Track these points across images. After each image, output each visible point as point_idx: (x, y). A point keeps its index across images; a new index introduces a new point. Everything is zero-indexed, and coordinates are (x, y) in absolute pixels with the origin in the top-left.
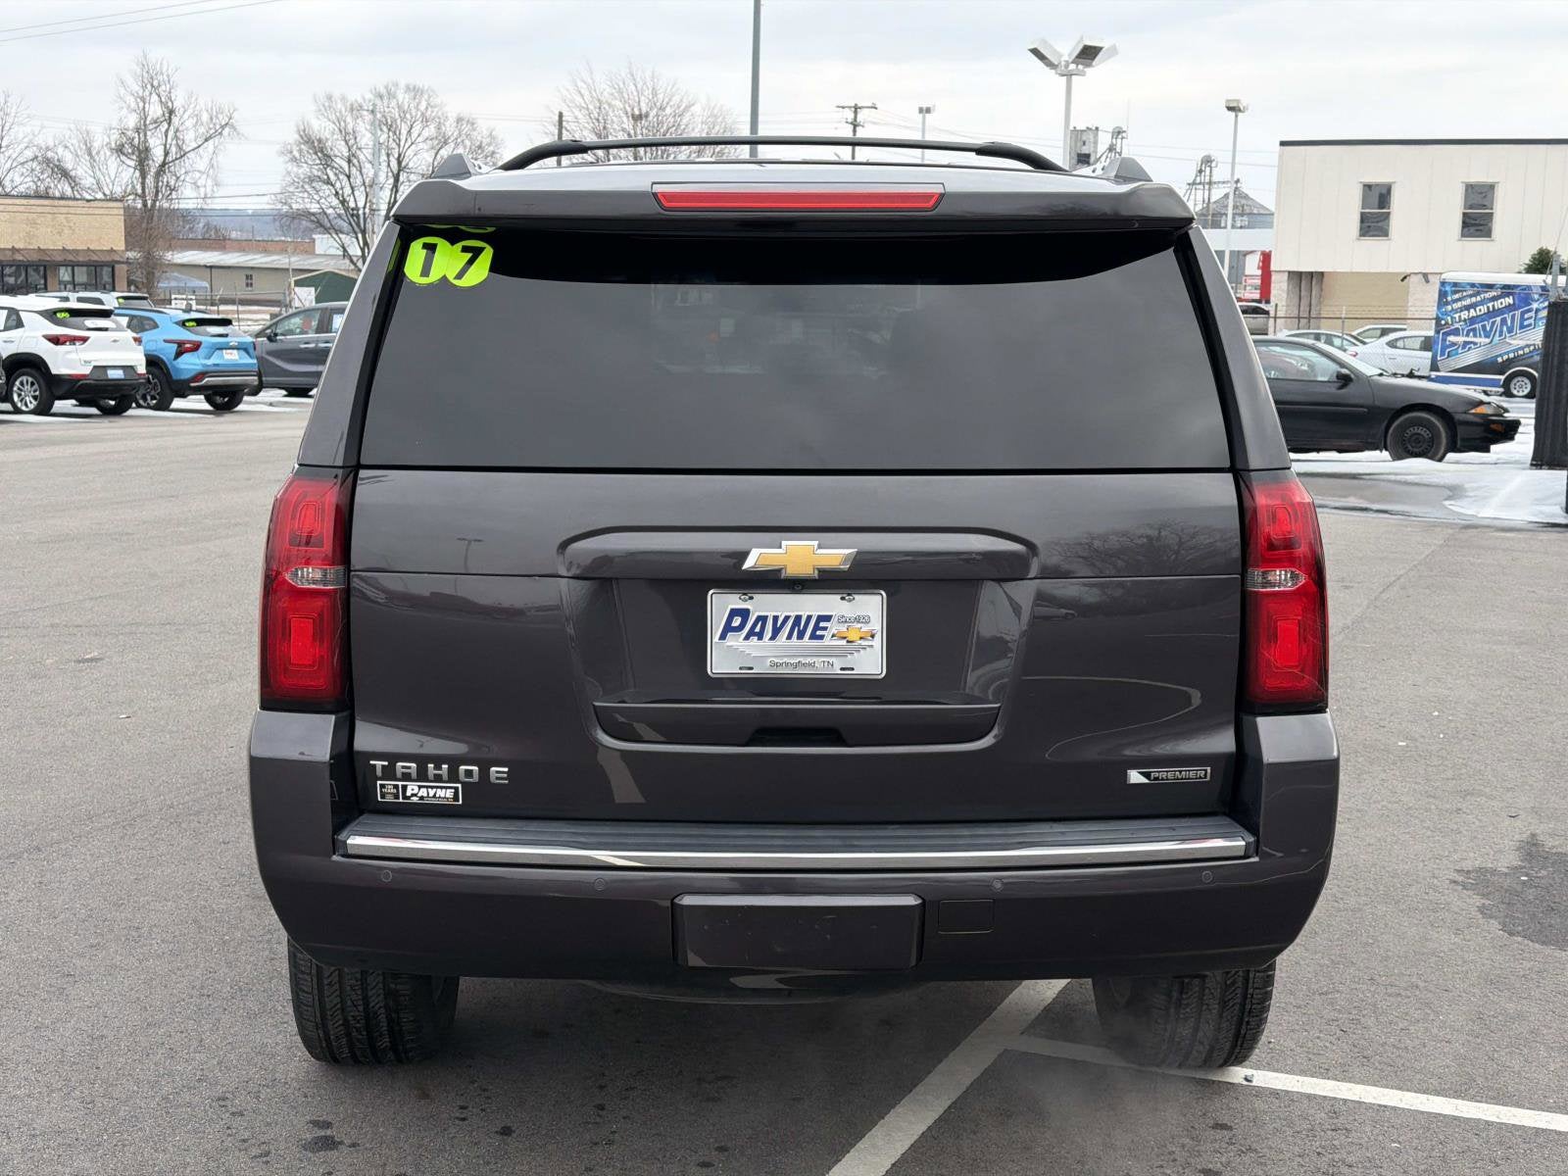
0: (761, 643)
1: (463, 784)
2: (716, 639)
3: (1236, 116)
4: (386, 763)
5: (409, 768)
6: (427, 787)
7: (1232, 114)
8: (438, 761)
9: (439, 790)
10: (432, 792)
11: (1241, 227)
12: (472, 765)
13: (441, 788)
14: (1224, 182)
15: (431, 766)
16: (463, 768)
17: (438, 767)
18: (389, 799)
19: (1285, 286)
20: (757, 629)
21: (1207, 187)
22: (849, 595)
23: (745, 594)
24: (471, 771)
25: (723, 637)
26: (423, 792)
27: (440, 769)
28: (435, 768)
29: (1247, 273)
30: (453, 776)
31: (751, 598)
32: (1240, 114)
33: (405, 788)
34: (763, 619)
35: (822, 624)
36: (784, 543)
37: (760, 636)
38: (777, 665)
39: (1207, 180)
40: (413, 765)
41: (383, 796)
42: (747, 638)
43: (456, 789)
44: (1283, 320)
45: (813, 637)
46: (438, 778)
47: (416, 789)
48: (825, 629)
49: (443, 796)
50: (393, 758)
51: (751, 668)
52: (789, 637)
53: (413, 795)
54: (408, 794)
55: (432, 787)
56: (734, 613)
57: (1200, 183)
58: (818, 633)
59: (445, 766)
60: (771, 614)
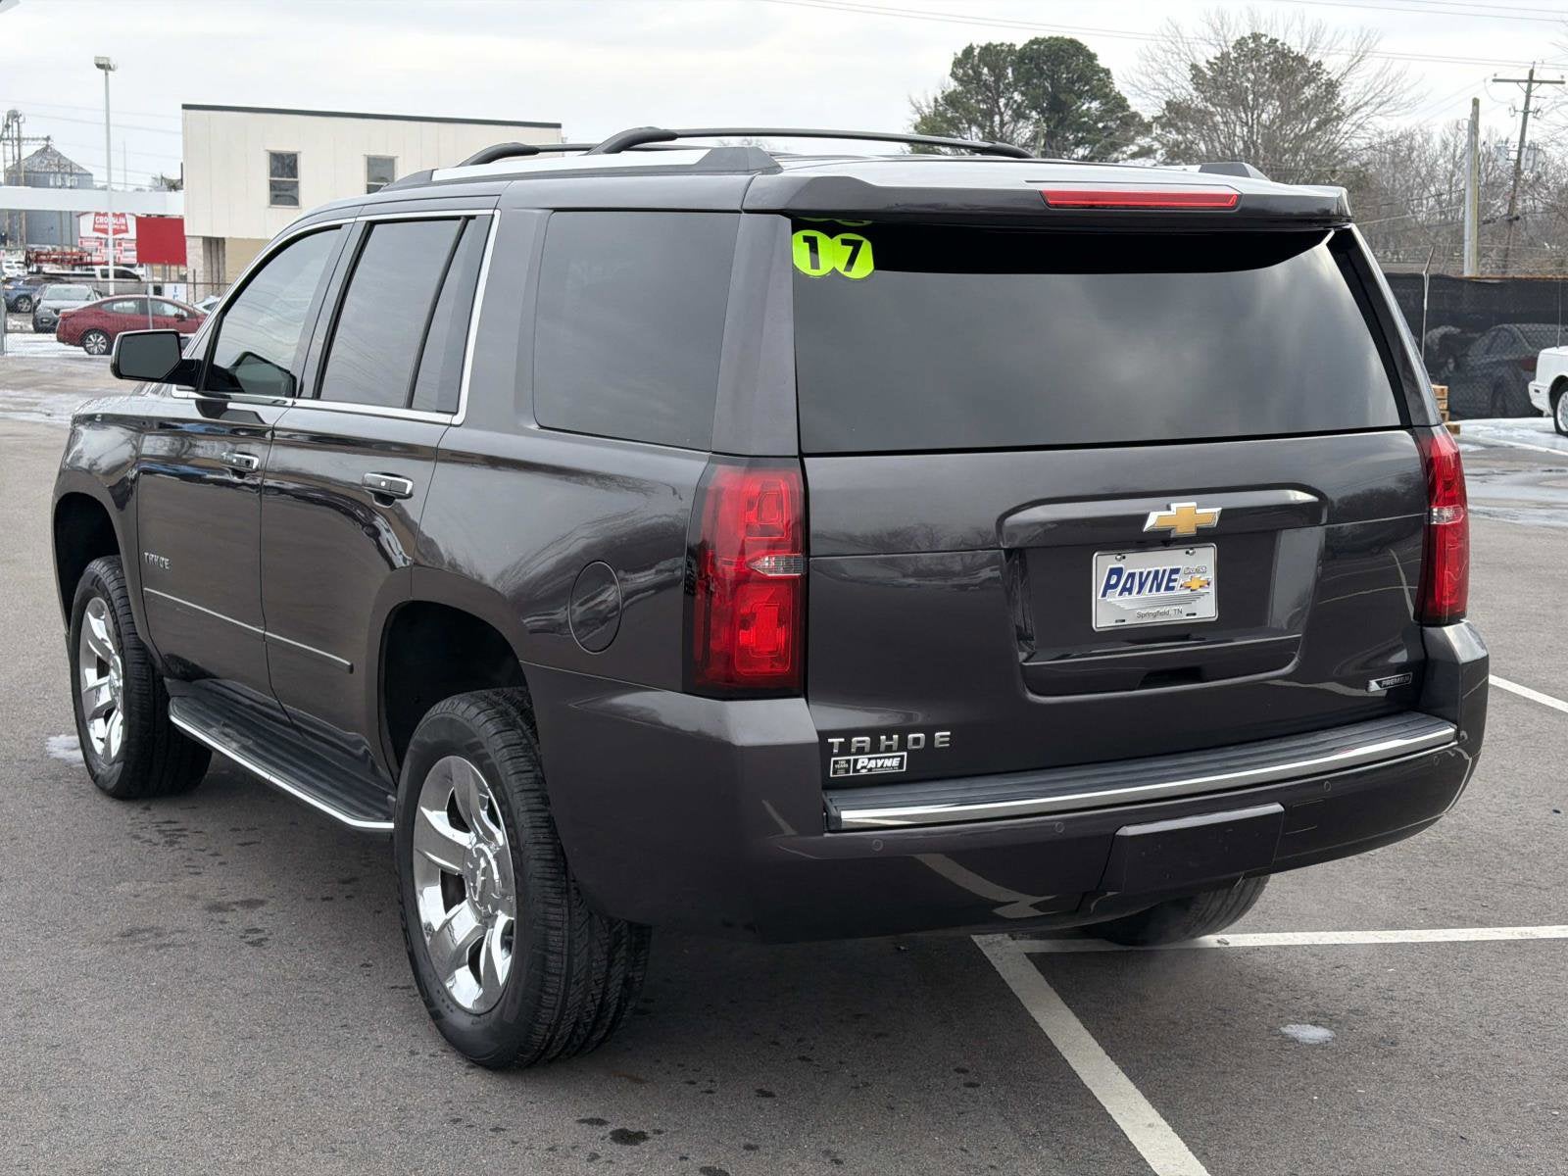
0: (1131, 597)
1: (909, 752)
2: (1099, 597)
3: (106, 74)
4: (842, 740)
5: (864, 742)
6: (876, 758)
7: (103, 72)
8: (889, 732)
9: (887, 760)
10: (880, 762)
11: (71, 187)
12: (919, 732)
13: (889, 757)
14: (33, 139)
15: (883, 738)
16: (911, 736)
17: (890, 738)
18: (841, 774)
19: (201, 252)
20: (1128, 586)
21: (16, 143)
22: (1192, 549)
23: (1119, 554)
24: (919, 739)
25: (1104, 595)
26: (872, 764)
27: (892, 739)
28: (887, 739)
29: (82, 235)
30: (903, 745)
31: (1124, 558)
32: (110, 73)
33: (856, 761)
34: (1132, 576)
35: (1174, 577)
36: (1174, 506)
37: (1130, 591)
38: (1141, 616)
39: (16, 135)
40: (867, 739)
41: (835, 772)
42: (1121, 594)
43: (902, 757)
44: (202, 286)
45: (1168, 588)
46: (889, 749)
47: (867, 760)
48: (1175, 580)
49: (889, 765)
50: (848, 734)
51: (1124, 621)
52: (1150, 591)
53: (863, 768)
54: (859, 767)
55: (880, 758)
56: (1113, 571)
57: (8, 139)
58: (1171, 584)
59: (895, 737)
60: (1137, 571)
